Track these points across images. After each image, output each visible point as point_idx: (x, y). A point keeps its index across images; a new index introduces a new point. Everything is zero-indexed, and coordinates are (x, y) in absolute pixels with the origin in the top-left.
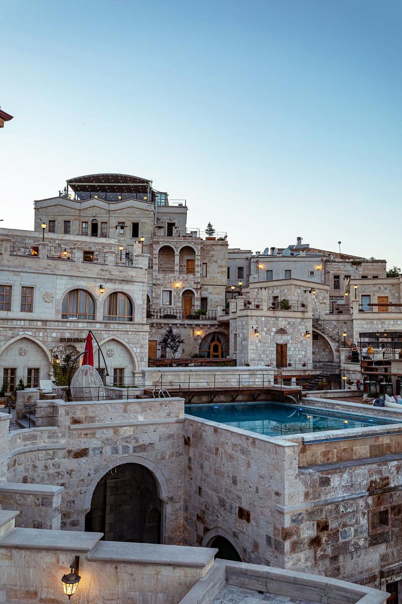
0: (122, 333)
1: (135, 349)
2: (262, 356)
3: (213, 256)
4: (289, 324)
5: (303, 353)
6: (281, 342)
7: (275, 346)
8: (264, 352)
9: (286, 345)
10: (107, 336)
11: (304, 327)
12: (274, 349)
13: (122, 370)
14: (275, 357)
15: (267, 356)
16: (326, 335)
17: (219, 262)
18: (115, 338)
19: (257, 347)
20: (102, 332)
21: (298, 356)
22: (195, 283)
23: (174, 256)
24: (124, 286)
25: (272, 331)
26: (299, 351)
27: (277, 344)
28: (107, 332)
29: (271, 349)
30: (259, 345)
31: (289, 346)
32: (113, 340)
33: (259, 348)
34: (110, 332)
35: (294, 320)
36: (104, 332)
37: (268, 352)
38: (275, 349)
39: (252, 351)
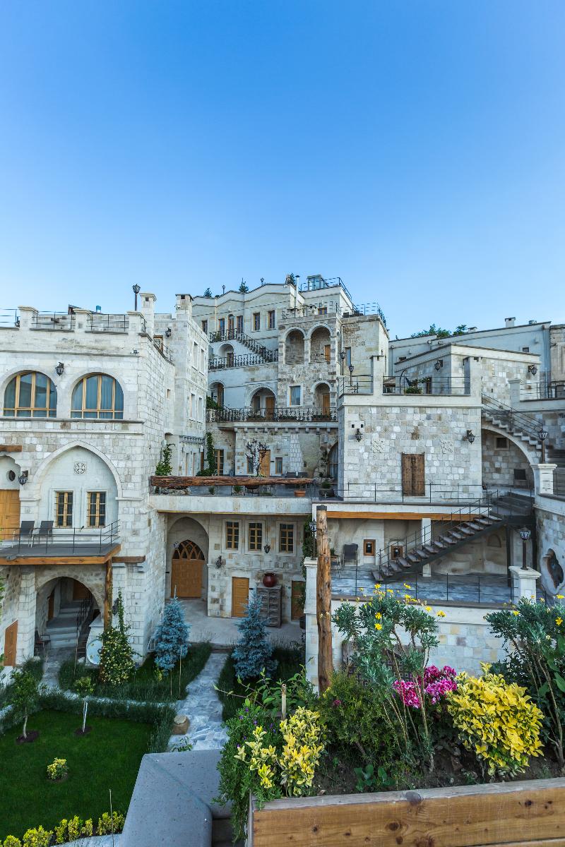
0: (94, 436)
1: (115, 463)
2: (373, 475)
3: (358, 337)
4: (429, 418)
5: (461, 471)
6: (413, 451)
7: (399, 457)
8: (375, 469)
9: (422, 455)
10: (67, 441)
11: (462, 424)
12: (396, 463)
13: (103, 495)
14: (400, 477)
15: (383, 476)
16: (517, 439)
17: (367, 344)
18: (82, 445)
19: (361, 460)
20: (59, 436)
21: (450, 477)
22: (329, 374)
23: (304, 341)
24: (104, 363)
25: (392, 432)
26: (451, 466)
27: (403, 455)
28: (68, 436)
29: (390, 463)
30: (366, 455)
31: (428, 458)
32: (78, 447)
33: (366, 462)
34: (73, 436)
35: (439, 411)
36: (63, 436)
37: (385, 469)
38: (399, 463)
39: (351, 467)
